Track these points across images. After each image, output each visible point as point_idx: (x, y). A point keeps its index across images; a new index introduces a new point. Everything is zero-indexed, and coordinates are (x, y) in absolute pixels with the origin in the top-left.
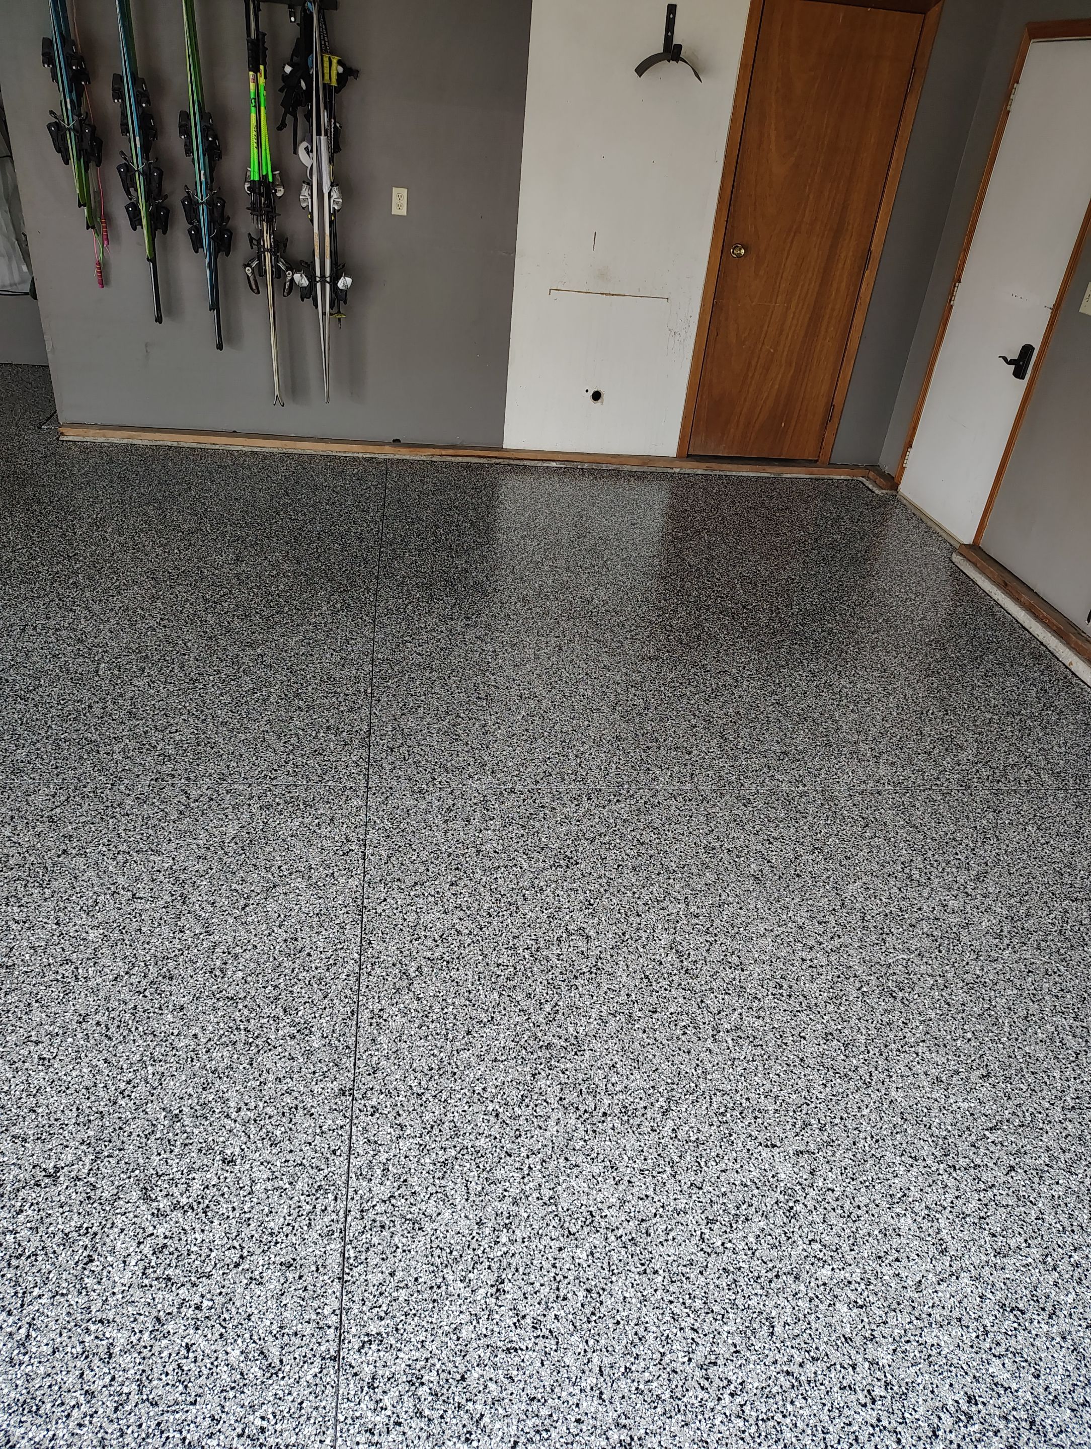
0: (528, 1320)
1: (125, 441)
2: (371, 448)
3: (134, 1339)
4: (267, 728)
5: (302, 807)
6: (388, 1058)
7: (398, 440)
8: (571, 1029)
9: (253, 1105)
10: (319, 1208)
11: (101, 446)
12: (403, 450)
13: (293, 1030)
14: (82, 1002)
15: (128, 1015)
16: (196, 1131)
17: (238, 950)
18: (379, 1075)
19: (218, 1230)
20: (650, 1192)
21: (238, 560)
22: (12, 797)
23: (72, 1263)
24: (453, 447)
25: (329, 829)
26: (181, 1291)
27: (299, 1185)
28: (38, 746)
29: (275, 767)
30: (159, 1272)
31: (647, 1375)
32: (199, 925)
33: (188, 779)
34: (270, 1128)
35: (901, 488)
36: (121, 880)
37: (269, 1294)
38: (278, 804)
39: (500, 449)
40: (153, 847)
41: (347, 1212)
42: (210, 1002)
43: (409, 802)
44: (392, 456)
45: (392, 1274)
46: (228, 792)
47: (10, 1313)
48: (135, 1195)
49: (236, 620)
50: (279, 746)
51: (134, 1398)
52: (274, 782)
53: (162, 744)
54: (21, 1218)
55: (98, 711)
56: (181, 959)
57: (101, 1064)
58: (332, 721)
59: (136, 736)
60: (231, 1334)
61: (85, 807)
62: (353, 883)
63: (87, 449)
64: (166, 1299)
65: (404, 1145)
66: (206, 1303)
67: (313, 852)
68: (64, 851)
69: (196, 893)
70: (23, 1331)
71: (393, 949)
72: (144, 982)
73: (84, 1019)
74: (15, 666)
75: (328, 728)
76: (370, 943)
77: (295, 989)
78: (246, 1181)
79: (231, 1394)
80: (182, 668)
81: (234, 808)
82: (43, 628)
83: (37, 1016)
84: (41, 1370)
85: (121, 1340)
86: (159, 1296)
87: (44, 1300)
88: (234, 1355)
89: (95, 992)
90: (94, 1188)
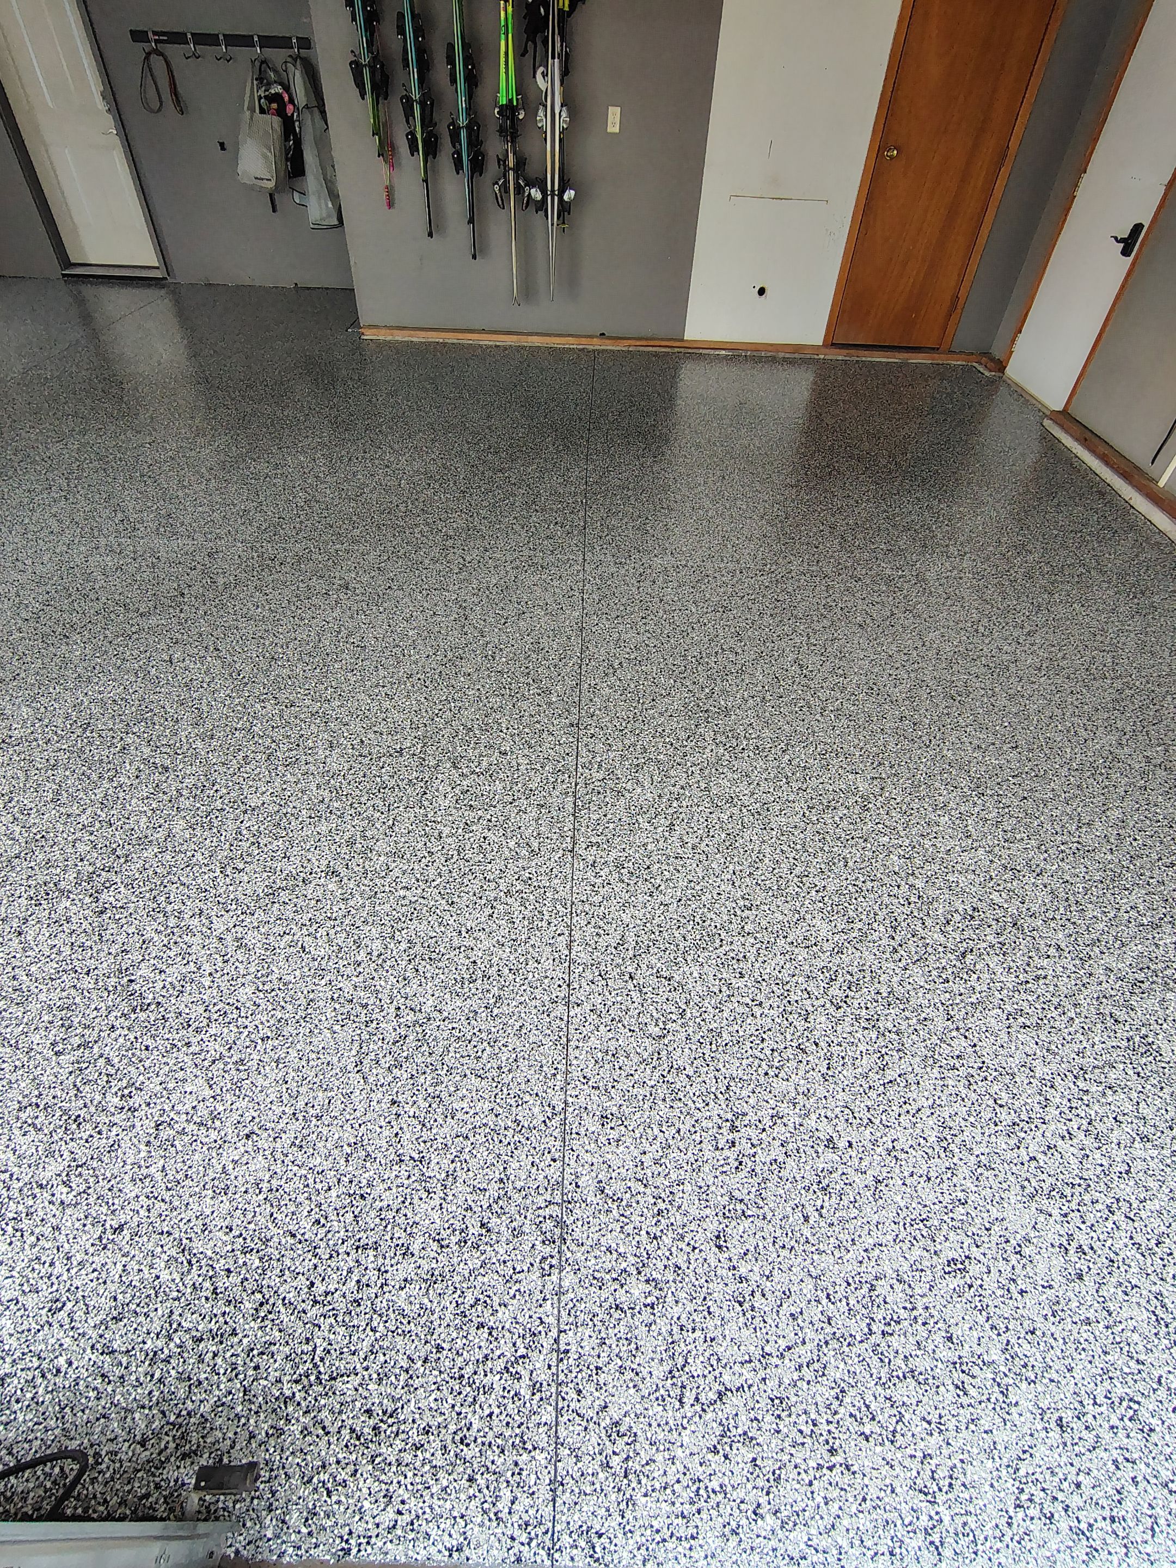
0: (689, 844)
1: (406, 339)
2: (584, 341)
3: (454, 831)
4: (515, 521)
6: (600, 710)
7: (603, 335)
8: (722, 703)
9: (516, 727)
10: (559, 781)
11: (389, 342)
12: (608, 342)
13: (539, 691)
14: (407, 667)
15: (436, 677)
16: (482, 737)
17: (502, 646)
18: (595, 718)
19: (499, 786)
20: (771, 790)
21: (489, 417)
23: (415, 794)
24: (647, 339)
25: (559, 582)
26: (479, 812)
27: (547, 768)
30: (465, 802)
31: (763, 877)
32: (476, 632)
34: (527, 739)
35: (1009, 371)
36: (425, 604)
37: (531, 818)
39: (682, 340)
40: (444, 587)
41: (576, 785)
42: (486, 673)
43: (614, 570)
44: (598, 347)
45: (605, 816)
47: (382, 813)
48: (448, 765)
50: (523, 534)
51: (456, 857)
54: (383, 770)
55: (402, 508)
56: (466, 649)
57: (423, 700)
58: (558, 519)
59: (428, 524)
60: (509, 835)
61: (400, 563)
62: (576, 614)
63: (380, 345)
64: (472, 815)
65: (612, 755)
66: (493, 819)
67: (547, 595)
69: (473, 614)
70: (391, 822)
71: (602, 651)
72: (445, 660)
73: (410, 677)
74: (347, 480)
75: (556, 523)
76: (588, 648)
77: (539, 670)
78: (514, 763)
79: (511, 861)
80: (455, 484)
81: (494, 568)
82: (363, 458)
83: (382, 673)
84: (403, 840)
85: (446, 831)
86: (466, 813)
87: (401, 809)
88: (512, 844)
89: (416, 663)
90: (424, 760)
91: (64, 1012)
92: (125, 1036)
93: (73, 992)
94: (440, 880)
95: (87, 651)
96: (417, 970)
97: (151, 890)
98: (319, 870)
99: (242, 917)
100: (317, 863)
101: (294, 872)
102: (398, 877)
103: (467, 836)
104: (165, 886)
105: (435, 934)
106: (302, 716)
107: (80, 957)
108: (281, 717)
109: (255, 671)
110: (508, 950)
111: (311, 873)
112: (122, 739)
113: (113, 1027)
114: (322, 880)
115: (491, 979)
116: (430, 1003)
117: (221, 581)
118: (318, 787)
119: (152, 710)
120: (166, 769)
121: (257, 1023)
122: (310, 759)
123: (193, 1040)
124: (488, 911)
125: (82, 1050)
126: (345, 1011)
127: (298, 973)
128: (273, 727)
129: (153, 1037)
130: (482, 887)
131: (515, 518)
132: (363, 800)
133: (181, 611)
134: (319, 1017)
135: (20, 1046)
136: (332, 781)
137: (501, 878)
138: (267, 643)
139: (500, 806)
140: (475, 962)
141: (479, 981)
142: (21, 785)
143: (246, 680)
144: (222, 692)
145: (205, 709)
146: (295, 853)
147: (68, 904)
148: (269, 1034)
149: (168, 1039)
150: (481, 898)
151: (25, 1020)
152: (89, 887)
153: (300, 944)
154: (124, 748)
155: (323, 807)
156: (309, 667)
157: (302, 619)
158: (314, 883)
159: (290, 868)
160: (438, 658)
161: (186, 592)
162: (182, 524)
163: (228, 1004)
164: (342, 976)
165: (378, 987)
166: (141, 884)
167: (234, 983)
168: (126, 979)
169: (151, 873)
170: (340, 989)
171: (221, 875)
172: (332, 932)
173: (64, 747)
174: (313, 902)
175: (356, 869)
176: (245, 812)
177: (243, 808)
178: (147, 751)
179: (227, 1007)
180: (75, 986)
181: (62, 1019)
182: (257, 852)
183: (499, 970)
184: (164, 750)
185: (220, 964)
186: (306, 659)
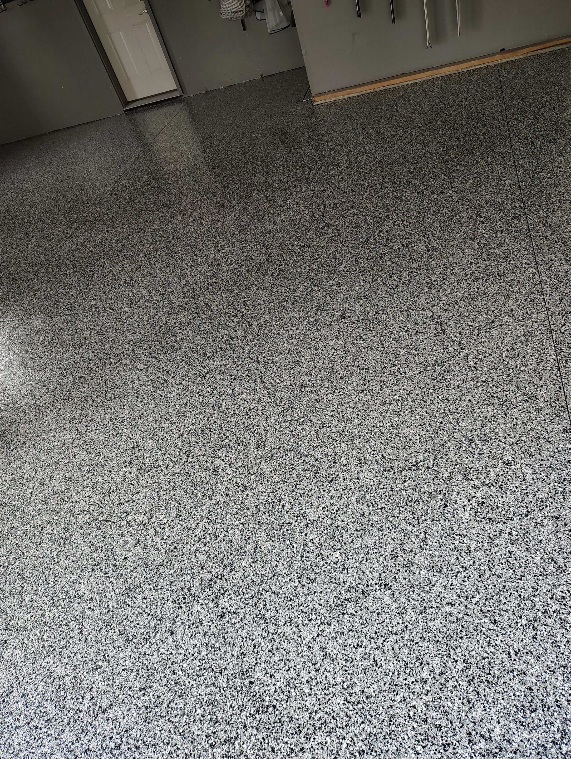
1: (346, 97)
2: (486, 60)
3: (480, 545)
4: (465, 236)
5: (498, 277)
7: (503, 49)
9: (513, 436)
11: (334, 102)
12: (508, 55)
13: (526, 398)
15: (431, 391)
16: (484, 448)
17: (481, 356)
19: (510, 498)
21: (423, 146)
22: (344, 289)
23: (437, 507)
24: (541, 43)
25: (518, 287)
26: (499, 525)
27: (552, 477)
28: (349, 262)
29: (476, 257)
30: (484, 515)
32: (455, 345)
33: (428, 270)
34: (526, 448)
36: (408, 324)
37: (549, 532)
38: (483, 277)
40: (420, 306)
42: (473, 384)
44: (500, 61)
46: (452, 274)
48: (460, 477)
49: (431, 180)
50: (475, 245)
51: (488, 573)
52: (477, 265)
53: (409, 253)
54: (406, 484)
55: (372, 242)
56: (451, 362)
58: (504, 227)
59: (394, 251)
60: (533, 549)
61: (380, 290)
62: (542, 316)
63: (328, 107)
64: (492, 529)
66: (514, 533)
67: (511, 301)
68: (376, 312)
69: (449, 328)
70: (423, 535)
72: (435, 374)
73: (410, 393)
74: (327, 225)
75: (502, 231)
76: (561, 349)
77: (520, 376)
78: (520, 473)
79: (541, 578)
80: (408, 211)
81: (458, 282)
82: (334, 204)
83: (387, 392)
84: (437, 553)
85: (473, 545)
86: (487, 526)
87: (428, 522)
88: (537, 559)
89: (412, 379)
90: (438, 473)
91: (210, 707)
92: (256, 735)
93: (213, 688)
94: (478, 597)
95: (180, 392)
96: (478, 693)
97: (252, 597)
98: (373, 583)
99: (322, 627)
100: (370, 576)
101: (354, 584)
102: (440, 592)
103: (493, 551)
104: (262, 594)
105: (486, 655)
106: (333, 436)
107: (213, 657)
108: (318, 437)
109: (292, 398)
110: (560, 678)
111: (368, 586)
112: (212, 462)
113: (245, 726)
114: (378, 592)
115: (551, 710)
116: (497, 731)
117: (255, 323)
118: (358, 502)
119: (228, 437)
120: (245, 487)
121: (352, 734)
122: (347, 476)
123: (307, 746)
124: (530, 633)
125: (227, 745)
126: (423, 731)
127: (375, 686)
128: (313, 447)
129: (276, 739)
130: (519, 605)
131: (465, 233)
132: (396, 512)
133: (234, 352)
134: (402, 735)
135: (186, 735)
136: (367, 495)
137: (535, 596)
138: (296, 372)
139: (516, 519)
140: (530, 689)
141: (540, 711)
142: (156, 504)
143: (286, 406)
144: (272, 418)
145: (263, 433)
146: (351, 565)
147: (199, 608)
148: (364, 748)
149: (286, 743)
150: (521, 617)
151: (186, 712)
152: (210, 593)
153: (372, 656)
154: (215, 471)
155: (364, 520)
156: (330, 391)
157: (317, 349)
158: (372, 595)
159: (350, 580)
160: (429, 373)
161: (234, 336)
162: (222, 281)
163: (326, 713)
164: (413, 693)
165: (446, 708)
166: (244, 591)
167: (327, 692)
168: (247, 681)
169: (250, 581)
170: (414, 707)
171: (300, 585)
172: (396, 646)
173: (178, 471)
174: (375, 615)
175: (404, 582)
176: (307, 525)
177: (304, 521)
178: (230, 471)
179: (326, 716)
180: (214, 684)
181: (210, 714)
182: (322, 563)
183: (557, 701)
184: (241, 471)
185: (313, 672)
186: (326, 383)
